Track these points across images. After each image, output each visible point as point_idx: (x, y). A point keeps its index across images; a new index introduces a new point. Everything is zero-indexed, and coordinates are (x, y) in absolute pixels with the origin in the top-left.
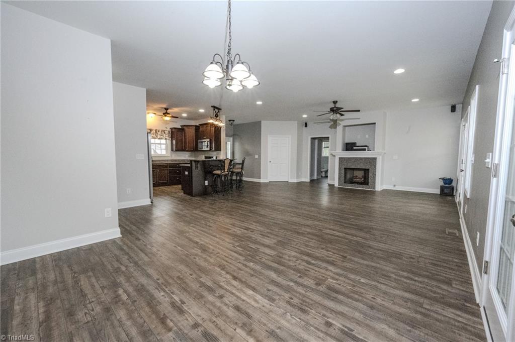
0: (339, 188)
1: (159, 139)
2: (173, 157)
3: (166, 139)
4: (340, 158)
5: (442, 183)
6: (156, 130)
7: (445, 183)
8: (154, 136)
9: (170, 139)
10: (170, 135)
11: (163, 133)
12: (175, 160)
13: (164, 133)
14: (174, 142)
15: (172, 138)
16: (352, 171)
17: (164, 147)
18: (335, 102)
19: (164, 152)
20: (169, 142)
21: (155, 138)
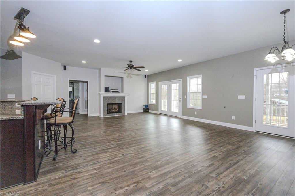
0: (104, 117)
4: (104, 97)
5: (144, 107)
7: (145, 107)
16: (112, 105)
18: (131, 62)
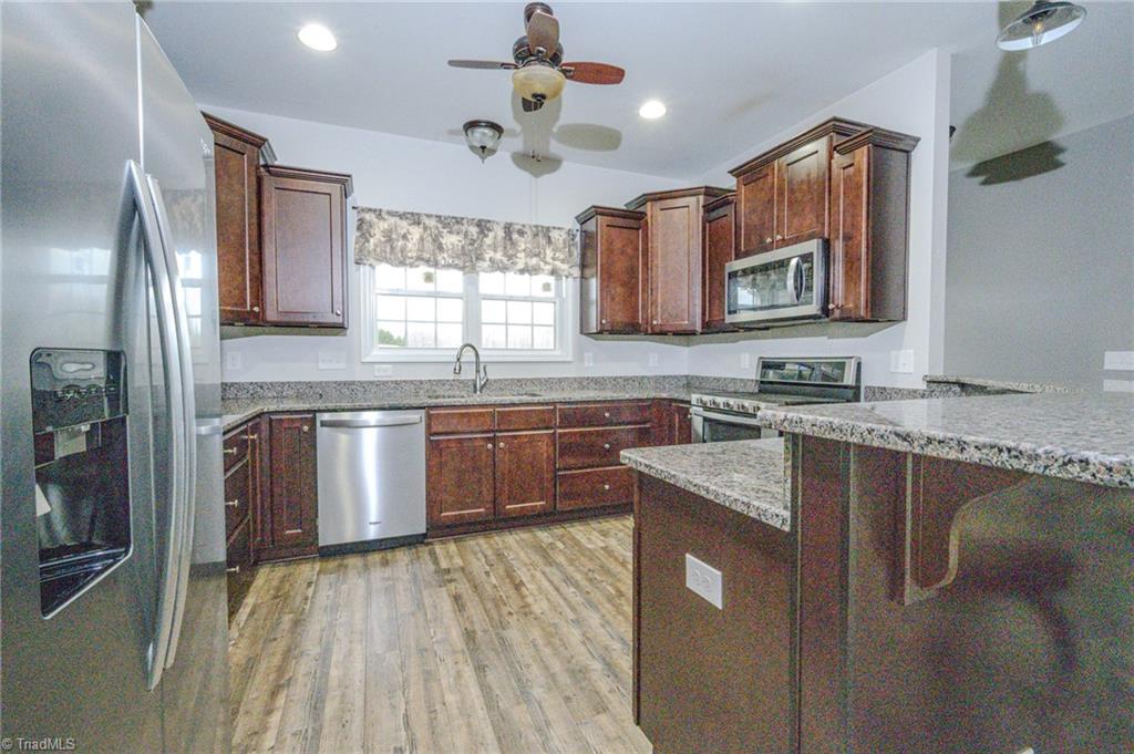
1: (522, 271)
2: (588, 364)
3: (553, 272)
6: (508, 228)
8: (499, 256)
9: (576, 272)
10: (577, 252)
11: (543, 241)
12: (598, 382)
13: (549, 241)
14: (594, 284)
15: (583, 266)
17: (546, 313)
19: (544, 339)
20: (570, 287)
21: (504, 269)
